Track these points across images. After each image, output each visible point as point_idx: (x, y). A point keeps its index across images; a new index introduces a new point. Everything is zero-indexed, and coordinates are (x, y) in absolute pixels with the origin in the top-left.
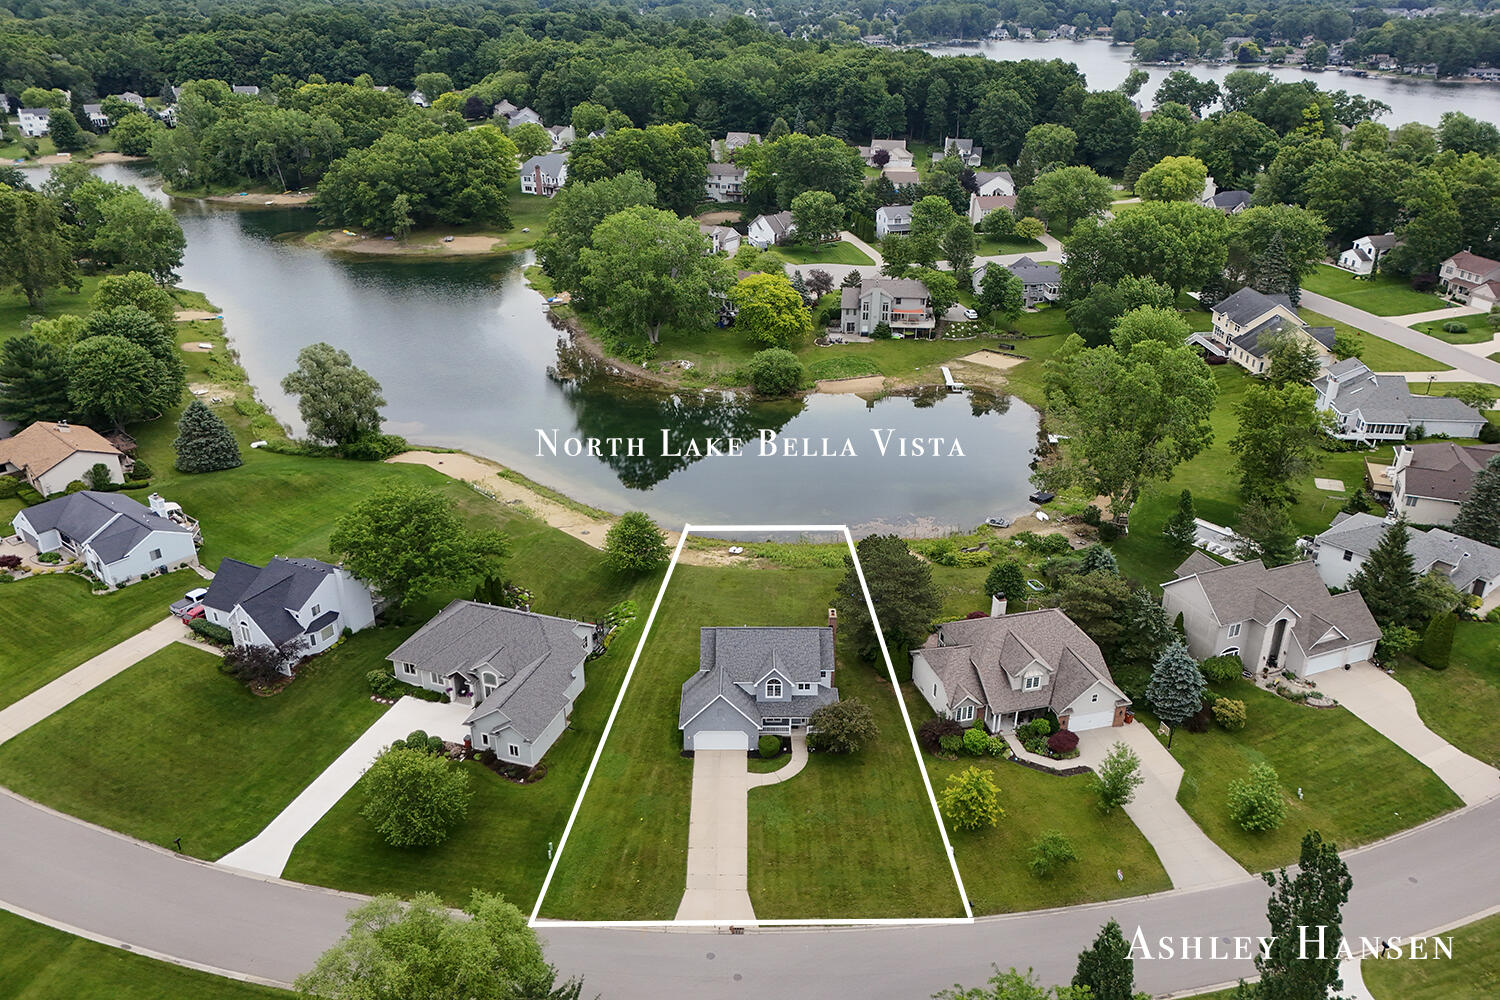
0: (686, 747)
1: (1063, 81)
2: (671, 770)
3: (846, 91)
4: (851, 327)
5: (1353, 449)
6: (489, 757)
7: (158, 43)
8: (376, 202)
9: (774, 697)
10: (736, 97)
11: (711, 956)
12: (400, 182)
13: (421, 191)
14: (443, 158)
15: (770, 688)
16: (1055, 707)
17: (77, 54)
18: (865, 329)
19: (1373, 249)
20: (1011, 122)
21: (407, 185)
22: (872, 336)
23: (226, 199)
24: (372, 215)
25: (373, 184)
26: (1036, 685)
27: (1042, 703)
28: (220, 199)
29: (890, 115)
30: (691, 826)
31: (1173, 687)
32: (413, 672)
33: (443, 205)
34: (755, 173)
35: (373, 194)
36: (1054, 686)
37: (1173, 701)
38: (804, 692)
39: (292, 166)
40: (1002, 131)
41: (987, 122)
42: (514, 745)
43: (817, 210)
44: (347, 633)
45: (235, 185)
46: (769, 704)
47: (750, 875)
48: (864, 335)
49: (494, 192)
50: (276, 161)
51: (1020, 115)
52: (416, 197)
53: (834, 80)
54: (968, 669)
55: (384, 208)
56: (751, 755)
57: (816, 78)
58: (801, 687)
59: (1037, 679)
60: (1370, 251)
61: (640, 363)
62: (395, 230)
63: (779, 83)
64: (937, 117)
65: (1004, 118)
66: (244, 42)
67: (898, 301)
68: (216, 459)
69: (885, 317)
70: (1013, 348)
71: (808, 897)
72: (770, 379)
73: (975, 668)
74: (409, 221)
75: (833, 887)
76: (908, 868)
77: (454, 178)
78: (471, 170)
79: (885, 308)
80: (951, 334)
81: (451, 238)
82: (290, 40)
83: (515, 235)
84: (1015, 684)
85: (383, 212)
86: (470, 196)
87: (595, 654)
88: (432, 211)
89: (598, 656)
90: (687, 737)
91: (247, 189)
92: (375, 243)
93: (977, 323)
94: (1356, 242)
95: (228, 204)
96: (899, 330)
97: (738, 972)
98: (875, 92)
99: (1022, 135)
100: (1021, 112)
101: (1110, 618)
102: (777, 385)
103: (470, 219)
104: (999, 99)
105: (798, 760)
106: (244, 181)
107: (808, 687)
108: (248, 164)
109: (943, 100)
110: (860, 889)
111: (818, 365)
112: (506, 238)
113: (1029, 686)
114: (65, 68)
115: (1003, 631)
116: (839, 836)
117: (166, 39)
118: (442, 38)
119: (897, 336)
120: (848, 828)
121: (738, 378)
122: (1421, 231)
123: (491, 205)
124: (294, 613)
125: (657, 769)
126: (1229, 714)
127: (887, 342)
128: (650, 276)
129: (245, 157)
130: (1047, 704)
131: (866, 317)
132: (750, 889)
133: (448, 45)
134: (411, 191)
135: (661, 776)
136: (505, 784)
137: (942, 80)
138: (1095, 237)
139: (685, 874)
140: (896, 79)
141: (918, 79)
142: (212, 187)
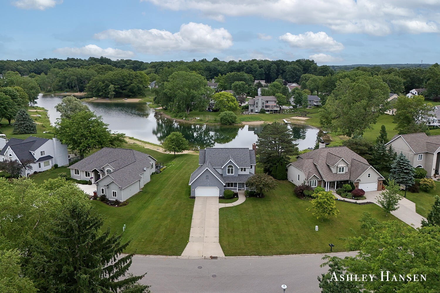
0: (192, 195)
1: (311, 64)
2: (184, 202)
3: (247, 68)
4: (252, 111)
5: (434, 129)
6: (104, 199)
7: (50, 64)
8: (104, 87)
9: (230, 174)
10: (215, 71)
11: (200, 268)
12: (112, 82)
13: (118, 85)
14: (126, 76)
15: (229, 170)
16: (352, 179)
17: (26, 66)
18: (257, 111)
19: (417, 92)
20: (296, 73)
21: (114, 83)
22: (259, 113)
23: (60, 94)
24: (102, 91)
25: (103, 82)
26: (343, 171)
27: (346, 178)
28: (58, 94)
29: (260, 74)
30: (193, 220)
31: (402, 172)
32: (78, 174)
33: (125, 90)
34: (220, 84)
35: (103, 85)
36: (350, 172)
37: (403, 178)
38: (243, 173)
39: (81, 85)
40: (293, 76)
41: (289, 74)
42: (114, 191)
43: (240, 85)
44: (56, 166)
45: (64, 91)
46: (228, 177)
47: (220, 237)
48: (256, 112)
49: (141, 86)
50: (76, 83)
51: (299, 72)
52: (116, 86)
53: (243, 65)
54: (313, 166)
55: (106, 89)
56: (220, 198)
57: (238, 65)
58: (242, 169)
59: (343, 168)
60: (416, 93)
61: (183, 118)
62: (109, 96)
63: (227, 68)
64: (273, 75)
65: (294, 73)
66: (75, 64)
67: (267, 102)
68: (27, 129)
69: (263, 107)
70: (306, 115)
71: (250, 245)
72: (226, 119)
73: (315, 165)
74: (113, 93)
75: (261, 241)
76: (297, 234)
77: (129, 81)
78: (134, 79)
79: (263, 104)
80: (285, 112)
81: (126, 99)
82: (88, 63)
83: (147, 99)
84: (334, 171)
85: (106, 91)
86: (133, 86)
87: (156, 173)
88: (121, 91)
89: (157, 173)
90: (192, 190)
91: (67, 92)
92: (103, 100)
93: (293, 110)
94: (410, 91)
95: (61, 95)
96: (268, 111)
97: (214, 274)
98: (255, 68)
99: (300, 77)
100: (299, 71)
101: (367, 153)
102: (228, 121)
103: (133, 94)
104: (292, 67)
105: (241, 200)
106: (66, 90)
107: (245, 170)
108: (68, 85)
109: (275, 70)
110: (275, 242)
111: (242, 118)
112: (144, 99)
113: (340, 171)
114: (21, 68)
115: (326, 152)
116: (263, 223)
117: (53, 63)
118: (132, 63)
119: (267, 113)
120: (266, 220)
121: (215, 121)
122: (433, 83)
123: (139, 89)
124: (32, 152)
125: (178, 202)
126: (428, 184)
127: (264, 114)
128: (187, 89)
129: (67, 81)
130: (348, 179)
131: (257, 107)
132: (220, 242)
133: (133, 64)
134: (115, 85)
135: (180, 205)
136: (108, 207)
137: (275, 65)
138: (331, 80)
139: (189, 237)
140: (261, 65)
141: (268, 65)
142: (56, 91)
